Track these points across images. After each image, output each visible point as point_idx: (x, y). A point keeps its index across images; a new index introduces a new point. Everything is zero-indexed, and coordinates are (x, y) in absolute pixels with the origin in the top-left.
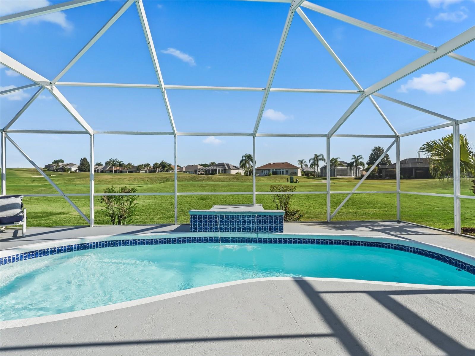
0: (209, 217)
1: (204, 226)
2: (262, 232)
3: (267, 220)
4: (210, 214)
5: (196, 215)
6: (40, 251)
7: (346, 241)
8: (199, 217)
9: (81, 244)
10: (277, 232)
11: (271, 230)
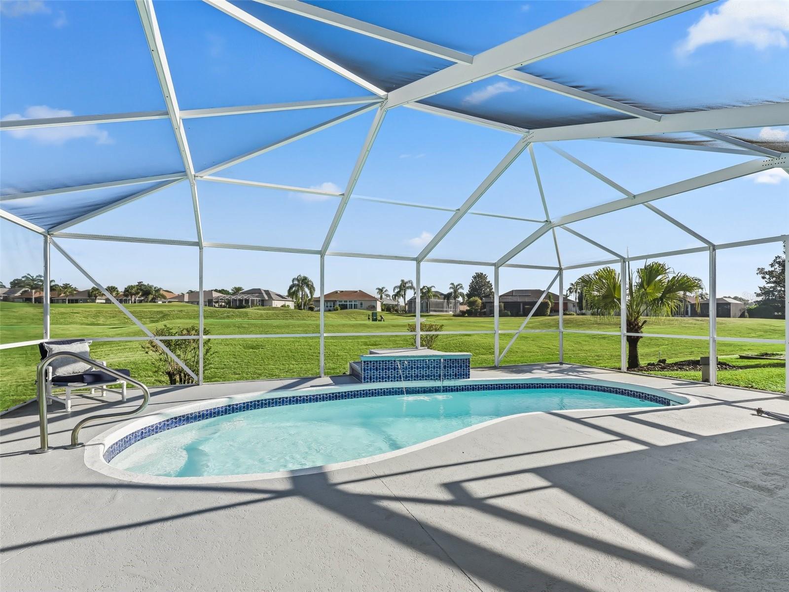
0: (386, 363)
1: (380, 375)
2: (448, 379)
3: (453, 364)
4: (387, 359)
5: (371, 362)
6: (183, 416)
7: (532, 384)
8: (374, 363)
9: (229, 406)
10: (464, 378)
11: (457, 376)
